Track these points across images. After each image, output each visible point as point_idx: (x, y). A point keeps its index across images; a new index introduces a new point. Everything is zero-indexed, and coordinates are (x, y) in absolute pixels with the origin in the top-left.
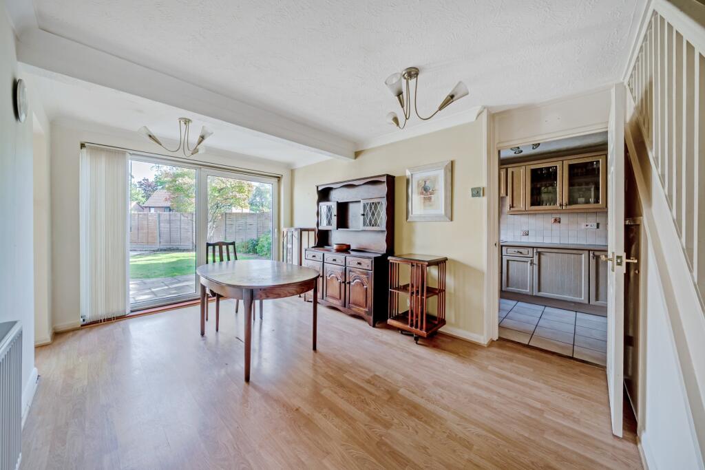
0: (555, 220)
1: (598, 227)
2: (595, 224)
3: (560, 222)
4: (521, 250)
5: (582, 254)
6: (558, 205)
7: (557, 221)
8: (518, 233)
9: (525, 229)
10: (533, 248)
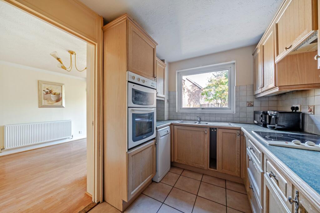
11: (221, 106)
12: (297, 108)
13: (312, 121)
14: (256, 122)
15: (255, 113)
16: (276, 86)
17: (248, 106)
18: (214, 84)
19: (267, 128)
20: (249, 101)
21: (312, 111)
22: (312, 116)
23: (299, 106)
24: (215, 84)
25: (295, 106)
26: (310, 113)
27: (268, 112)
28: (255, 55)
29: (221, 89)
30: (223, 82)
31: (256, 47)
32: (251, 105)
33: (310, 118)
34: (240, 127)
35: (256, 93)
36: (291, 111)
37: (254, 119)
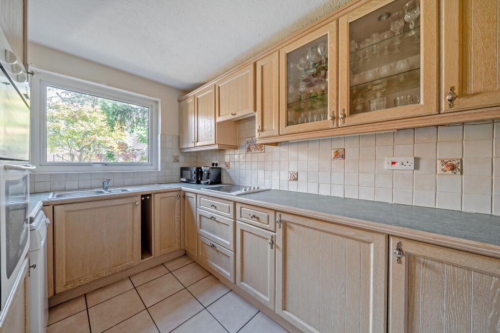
0: (337, 154)
1: (417, 167)
2: (412, 160)
3: (343, 157)
4: (258, 213)
5: (369, 243)
6: (329, 118)
7: (340, 155)
8: (285, 176)
9: (293, 168)
10: (276, 211)
11: (80, 160)
12: (217, 164)
13: (228, 174)
14: (184, 180)
15: (183, 169)
16: (216, 143)
17: (174, 162)
18: (67, 116)
19: (201, 184)
20: (175, 155)
21: (228, 166)
22: (228, 170)
23: (218, 162)
24: (69, 115)
25: (215, 162)
26: (226, 168)
27: (202, 168)
28: (183, 103)
29: (82, 128)
30: (86, 115)
31: (186, 94)
32: (176, 160)
33: (226, 172)
34: (180, 187)
35: (185, 146)
36: (212, 166)
37: (182, 176)
